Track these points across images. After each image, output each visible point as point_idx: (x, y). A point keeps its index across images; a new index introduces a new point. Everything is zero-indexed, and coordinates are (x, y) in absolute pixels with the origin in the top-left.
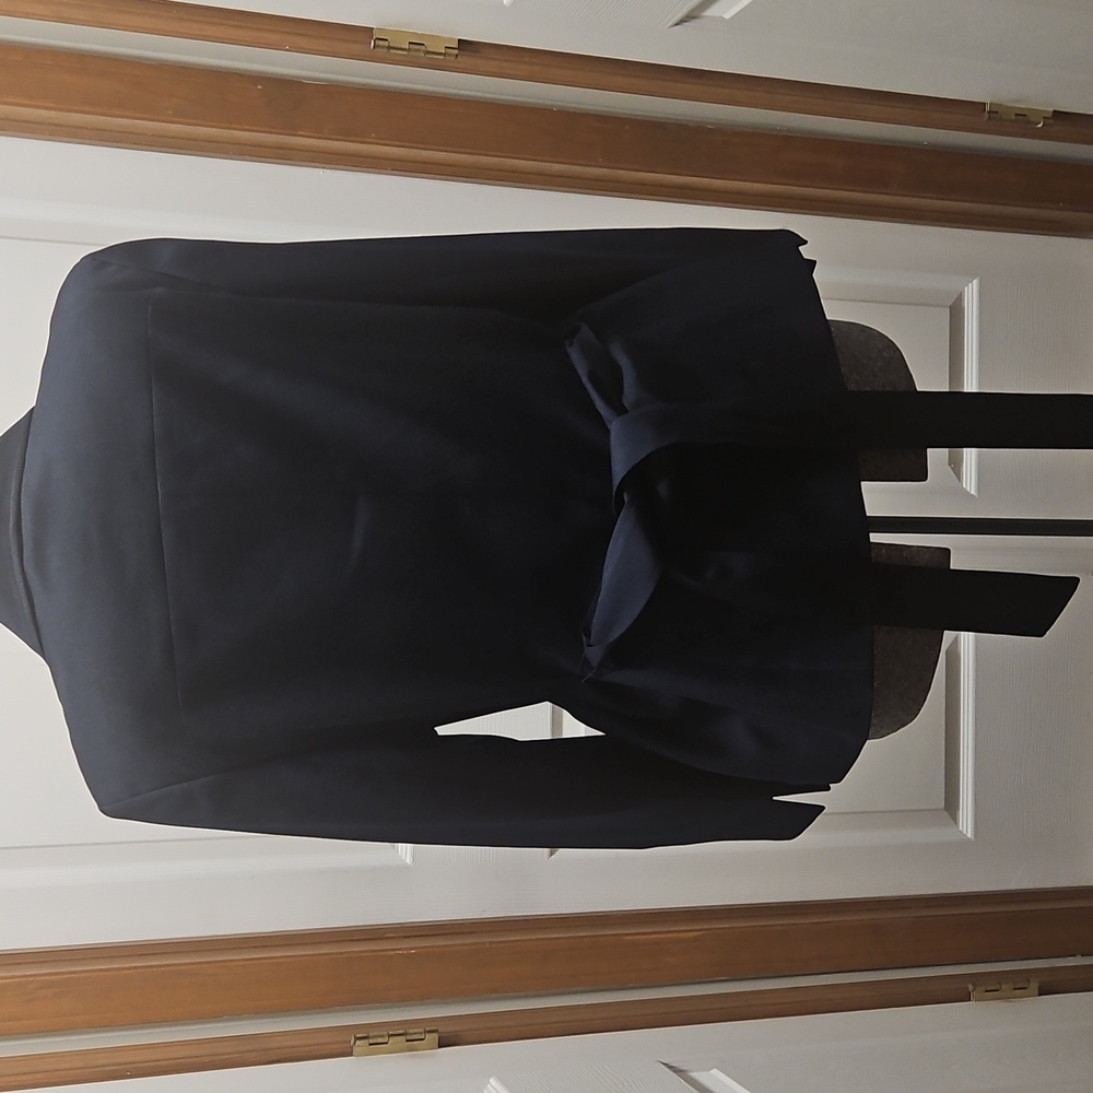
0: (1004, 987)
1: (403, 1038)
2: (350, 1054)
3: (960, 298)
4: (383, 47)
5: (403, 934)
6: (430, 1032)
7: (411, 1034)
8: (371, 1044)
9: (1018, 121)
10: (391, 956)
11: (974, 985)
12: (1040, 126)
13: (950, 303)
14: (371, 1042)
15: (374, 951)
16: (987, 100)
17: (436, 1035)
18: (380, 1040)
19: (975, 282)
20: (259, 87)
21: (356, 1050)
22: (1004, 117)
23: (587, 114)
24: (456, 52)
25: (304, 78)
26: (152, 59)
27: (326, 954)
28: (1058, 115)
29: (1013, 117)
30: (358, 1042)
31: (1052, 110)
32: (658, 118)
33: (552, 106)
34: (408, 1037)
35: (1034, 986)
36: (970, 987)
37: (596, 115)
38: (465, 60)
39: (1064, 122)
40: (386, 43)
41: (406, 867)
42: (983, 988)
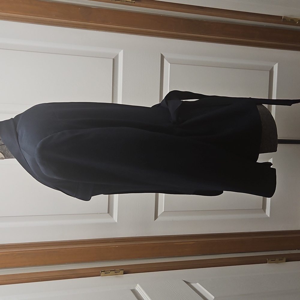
0: (276, 259)
1: (114, 272)
2: (100, 276)
3: (273, 68)
4: (114, 0)
5: (114, 241)
6: (121, 270)
7: (116, 271)
9: (292, 21)
10: (111, 248)
11: (268, 259)
12: (297, 23)
13: (270, 70)
14: (105, 272)
15: (107, 246)
16: (282, 15)
17: (123, 271)
18: (108, 272)
19: (277, 64)
20: (79, 9)
21: (101, 275)
22: (287, 20)
23: (170, 17)
24: (134, 1)
25: (92, 6)
27: (94, 247)
29: (290, 20)
30: (102, 273)
33: (161, 14)
34: (115, 271)
35: (285, 259)
36: (267, 259)
38: (137, 3)
41: (116, 223)
42: (271, 260)
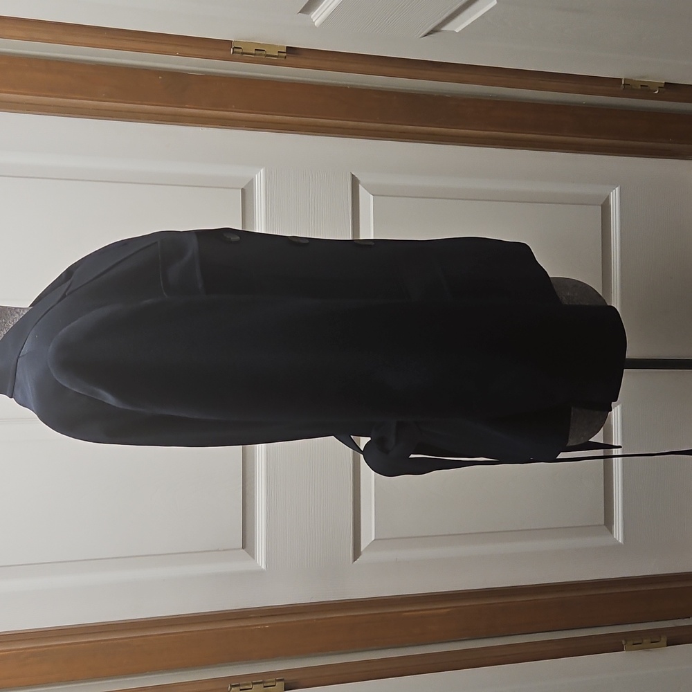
1: (262, 685)
3: (608, 199)
4: (239, 53)
5: (260, 615)
6: (279, 680)
8: (241, 690)
9: (644, 90)
10: (253, 630)
11: (626, 641)
12: (656, 92)
13: (601, 203)
14: (241, 688)
15: (243, 627)
16: (622, 76)
17: (283, 683)
18: (247, 687)
19: (617, 189)
20: (160, 78)
22: (633, 87)
23: (368, 90)
24: (285, 54)
25: (189, 71)
26: (91, 62)
27: (211, 630)
28: (668, 85)
29: (640, 87)
30: (233, 689)
31: (664, 82)
32: (414, 91)
33: (347, 85)
34: (265, 684)
35: (664, 640)
36: (623, 642)
37: (374, 90)
38: (291, 59)
39: (671, 89)
40: (240, 51)
41: (262, 571)
42: (632, 643)
